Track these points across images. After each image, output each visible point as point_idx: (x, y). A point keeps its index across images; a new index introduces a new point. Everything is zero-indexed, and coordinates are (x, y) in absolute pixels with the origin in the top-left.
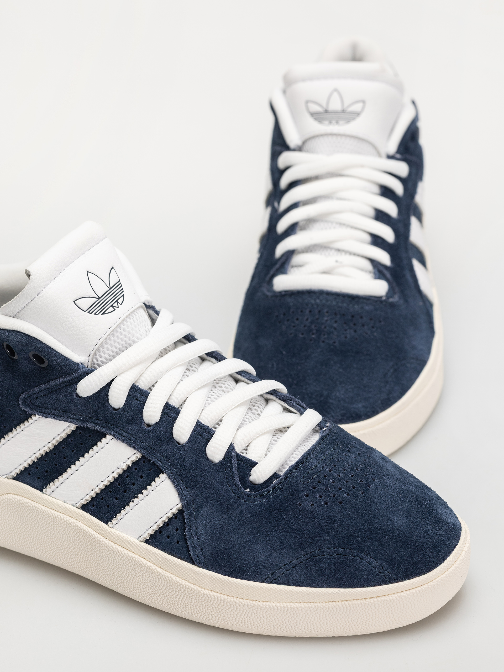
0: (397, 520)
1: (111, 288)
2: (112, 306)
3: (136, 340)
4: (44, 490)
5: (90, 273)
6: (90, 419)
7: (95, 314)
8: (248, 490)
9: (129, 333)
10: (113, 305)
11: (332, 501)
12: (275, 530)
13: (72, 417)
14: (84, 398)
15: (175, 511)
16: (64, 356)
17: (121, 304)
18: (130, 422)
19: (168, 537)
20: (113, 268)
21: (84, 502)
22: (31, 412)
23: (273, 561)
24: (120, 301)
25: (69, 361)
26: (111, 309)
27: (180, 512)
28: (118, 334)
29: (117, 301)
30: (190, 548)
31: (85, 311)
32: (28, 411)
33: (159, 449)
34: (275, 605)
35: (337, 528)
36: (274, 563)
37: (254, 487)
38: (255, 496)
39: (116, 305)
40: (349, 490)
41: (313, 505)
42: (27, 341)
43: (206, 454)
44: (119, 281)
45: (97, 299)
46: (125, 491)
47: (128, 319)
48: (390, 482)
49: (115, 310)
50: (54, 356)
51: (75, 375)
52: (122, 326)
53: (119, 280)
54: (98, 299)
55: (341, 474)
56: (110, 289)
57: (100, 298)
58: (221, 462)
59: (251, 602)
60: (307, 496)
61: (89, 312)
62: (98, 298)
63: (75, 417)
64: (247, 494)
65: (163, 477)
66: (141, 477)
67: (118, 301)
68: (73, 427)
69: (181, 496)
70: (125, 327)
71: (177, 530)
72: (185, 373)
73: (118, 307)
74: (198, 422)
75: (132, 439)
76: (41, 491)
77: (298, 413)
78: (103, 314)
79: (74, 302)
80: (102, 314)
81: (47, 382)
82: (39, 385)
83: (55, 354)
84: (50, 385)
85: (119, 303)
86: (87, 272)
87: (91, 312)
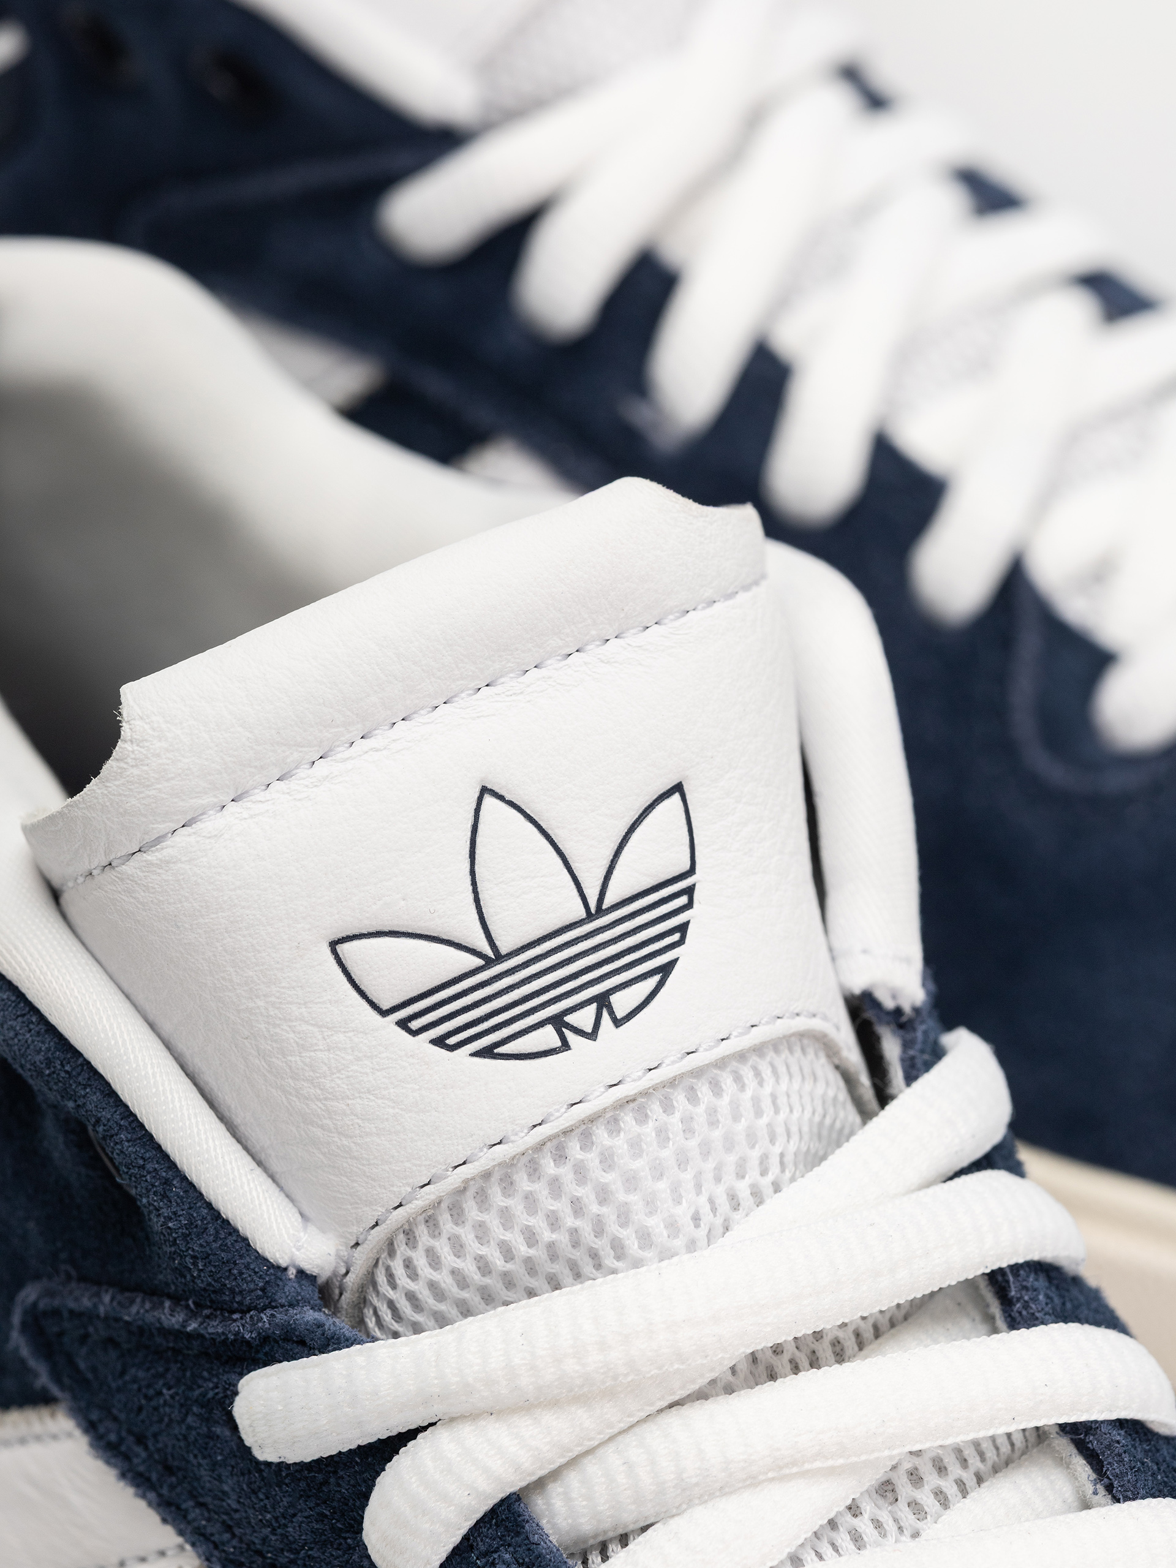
1: (600, 912)
2: (558, 1022)
3: (633, 1245)
5: (501, 798)
7: (439, 1042)
9: (604, 1195)
10: (568, 1019)
13: (194, 1520)
14: (258, 1463)
16: (209, 1205)
17: (618, 1023)
20: (678, 788)
22: (55, 1390)
25: (229, 1241)
26: (548, 1037)
28: (565, 1173)
29: (603, 1001)
31: (384, 1013)
32: (43, 1379)
39: (584, 1016)
42: (49, 1062)
44: (692, 871)
45: (480, 962)
47: (628, 1119)
49: (565, 1045)
50: (155, 1193)
51: (242, 1327)
52: (574, 1148)
53: (686, 866)
54: (489, 963)
56: (590, 917)
57: (500, 958)
61: (403, 1024)
62: (491, 954)
63: (205, 1527)
67: (614, 999)
70: (591, 1158)
72: (848, 1517)
73: (593, 1035)
78: (487, 1053)
79: (334, 945)
80: (477, 1054)
81: (126, 1287)
82: (97, 1282)
83: (167, 1182)
84: (138, 1310)
85: (612, 1013)
86: (484, 790)
87: (415, 1025)
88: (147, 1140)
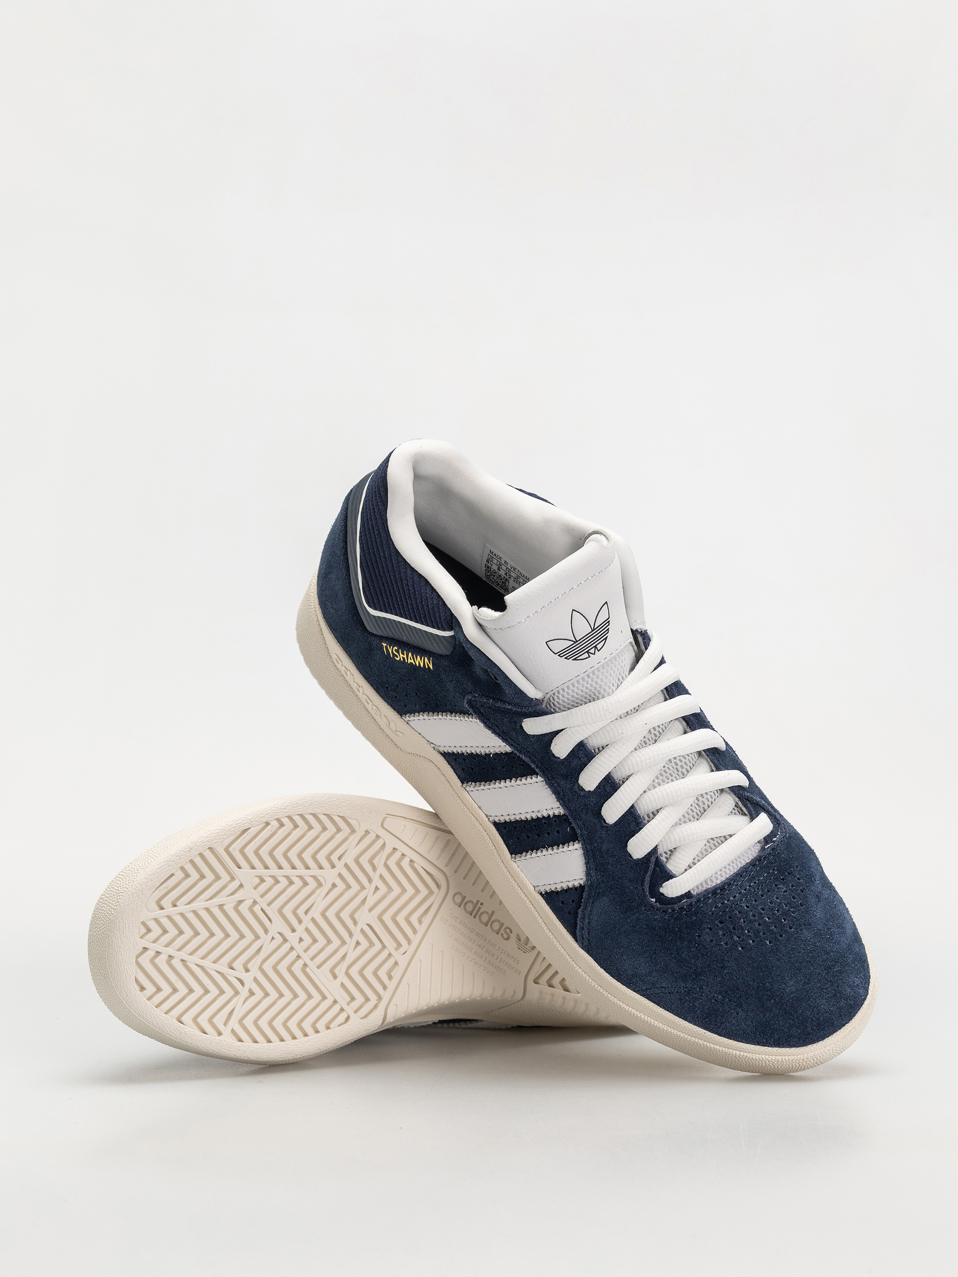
0: (792, 985)
1: (594, 630)
2: (588, 652)
3: (602, 692)
4: (465, 785)
5: (576, 611)
6: (527, 753)
7: (566, 658)
8: (654, 900)
10: (590, 651)
11: (732, 945)
12: (664, 952)
14: (527, 734)
15: (576, 884)
16: (519, 688)
17: (599, 651)
18: (565, 777)
19: (563, 903)
21: (497, 820)
22: (474, 714)
23: (651, 979)
24: (599, 647)
25: (523, 694)
26: (586, 655)
27: (582, 887)
29: (595, 647)
30: (578, 927)
31: (556, 654)
32: (470, 711)
33: (583, 816)
34: (639, 1015)
35: (725, 975)
36: (651, 981)
37: (662, 899)
38: (658, 910)
39: (592, 651)
40: (756, 936)
41: (712, 941)
43: (626, 846)
44: (609, 618)
45: (573, 643)
46: (539, 835)
47: (601, 669)
48: (807, 934)
49: (589, 656)
51: (524, 710)
52: (591, 675)
54: (575, 643)
55: (757, 915)
56: (592, 631)
57: (577, 641)
58: (638, 860)
59: (619, 1002)
60: (711, 929)
61: (559, 655)
62: (575, 641)
64: (652, 904)
65: (577, 845)
66: (558, 832)
67: (597, 646)
68: (508, 749)
69: (588, 874)
70: (594, 677)
71: (573, 901)
73: (594, 654)
74: (632, 807)
75: (561, 794)
76: (463, 783)
77: (749, 816)
78: (575, 659)
79: (546, 643)
80: (573, 660)
81: (496, 700)
82: (488, 697)
83: (510, 685)
84: (499, 704)
85: (597, 649)
86: (573, 610)
87: (561, 655)
88: (506, 677)
